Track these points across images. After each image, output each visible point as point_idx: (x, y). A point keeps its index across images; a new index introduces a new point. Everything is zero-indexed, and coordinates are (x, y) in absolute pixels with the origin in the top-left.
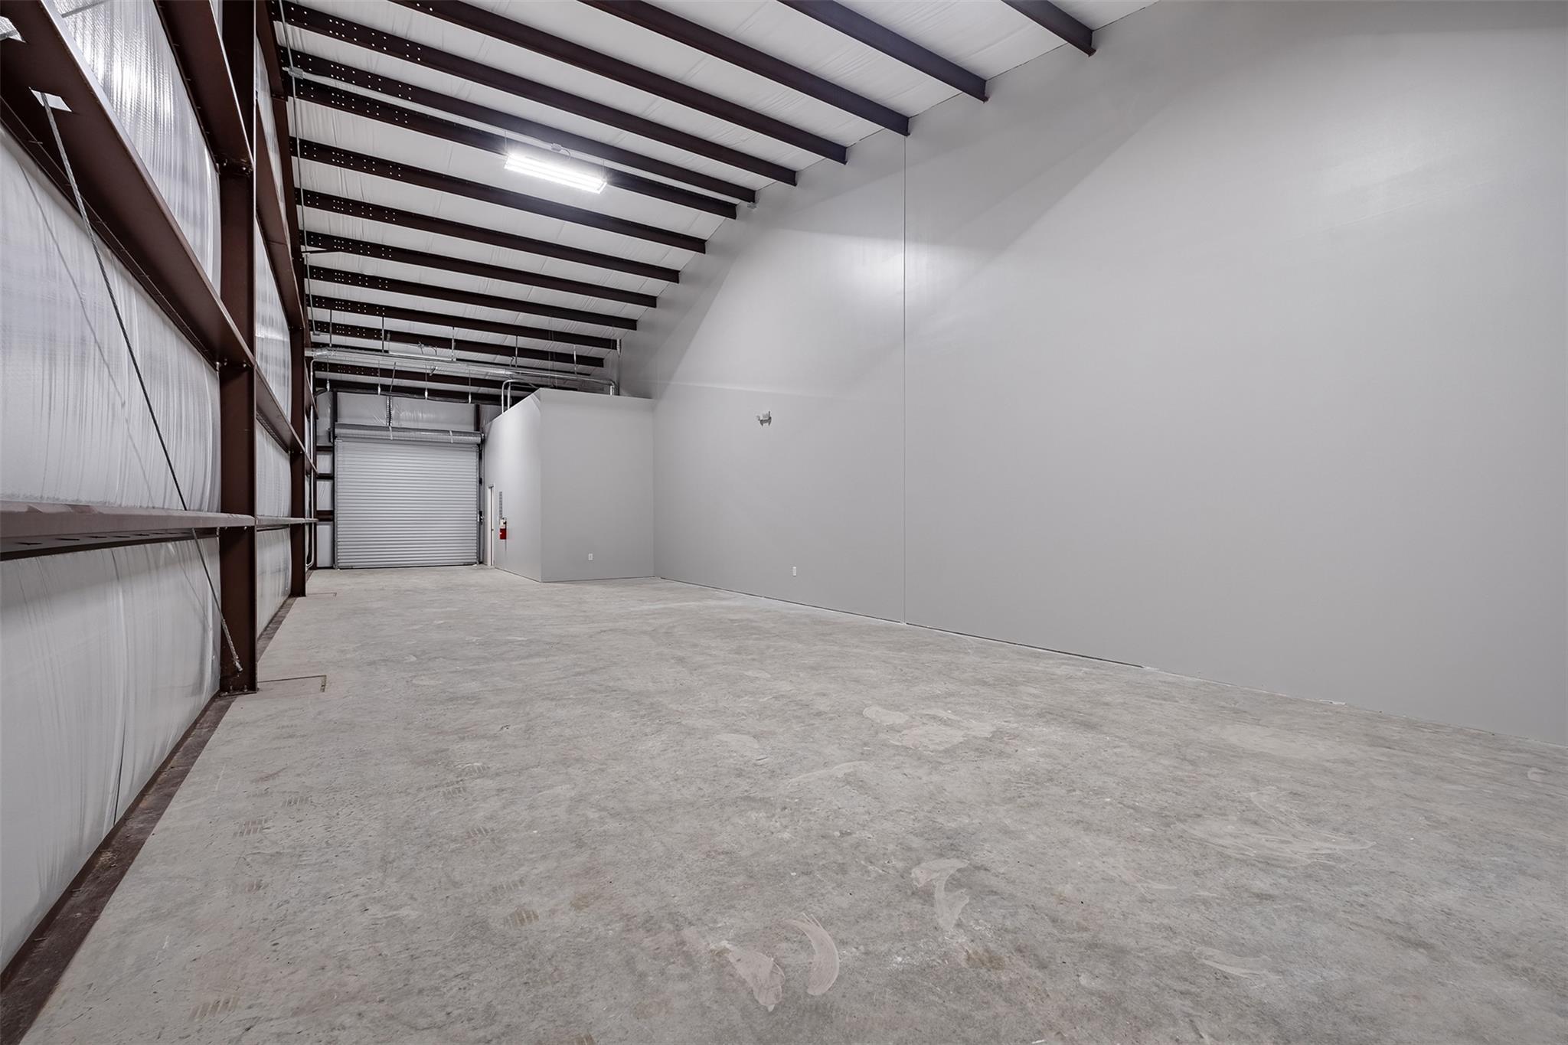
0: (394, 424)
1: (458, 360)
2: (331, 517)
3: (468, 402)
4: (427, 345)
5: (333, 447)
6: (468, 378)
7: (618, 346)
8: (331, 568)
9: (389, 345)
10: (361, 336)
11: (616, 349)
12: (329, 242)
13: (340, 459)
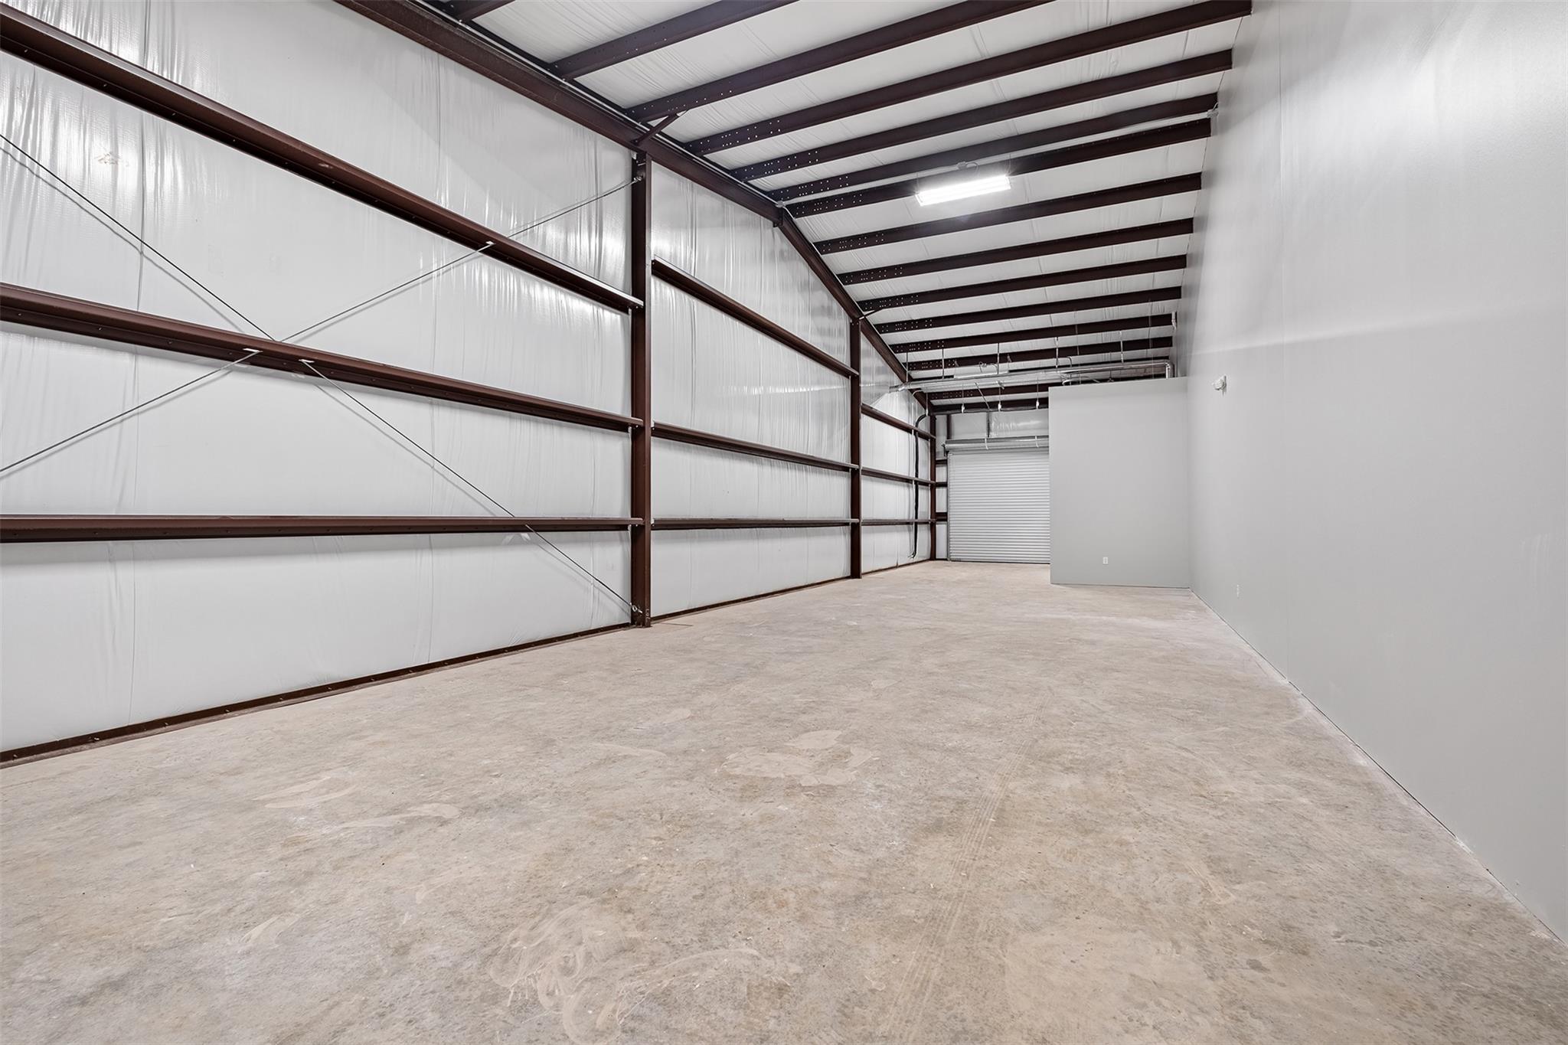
0: (993, 435)
1: (1011, 371)
2: (945, 518)
3: (1035, 409)
4: (988, 363)
5: (946, 460)
6: (1036, 385)
7: (1173, 321)
8: (946, 560)
9: (948, 371)
10: (929, 369)
11: (1171, 324)
12: (877, 304)
13: (952, 469)
